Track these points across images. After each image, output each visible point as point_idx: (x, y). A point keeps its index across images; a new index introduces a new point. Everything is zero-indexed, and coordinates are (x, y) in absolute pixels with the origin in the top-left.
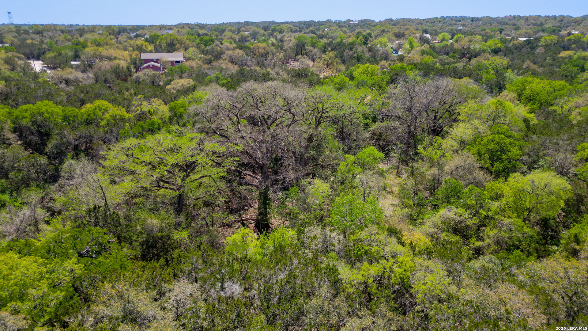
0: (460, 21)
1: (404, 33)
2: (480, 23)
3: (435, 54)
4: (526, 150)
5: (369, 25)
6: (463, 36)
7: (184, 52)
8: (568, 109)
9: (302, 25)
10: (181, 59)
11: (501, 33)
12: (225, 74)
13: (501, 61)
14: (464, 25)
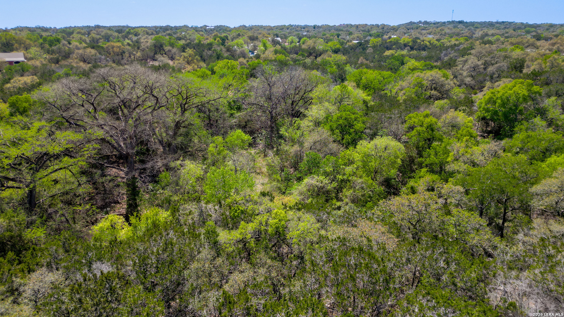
0: (304, 28)
1: (257, 37)
2: (321, 30)
3: (286, 53)
4: (368, 125)
5: (225, 30)
6: (308, 39)
7: (25, 52)
8: (395, 92)
9: (158, 29)
10: (22, 59)
11: (338, 37)
12: (76, 71)
13: (341, 58)
14: (308, 31)
